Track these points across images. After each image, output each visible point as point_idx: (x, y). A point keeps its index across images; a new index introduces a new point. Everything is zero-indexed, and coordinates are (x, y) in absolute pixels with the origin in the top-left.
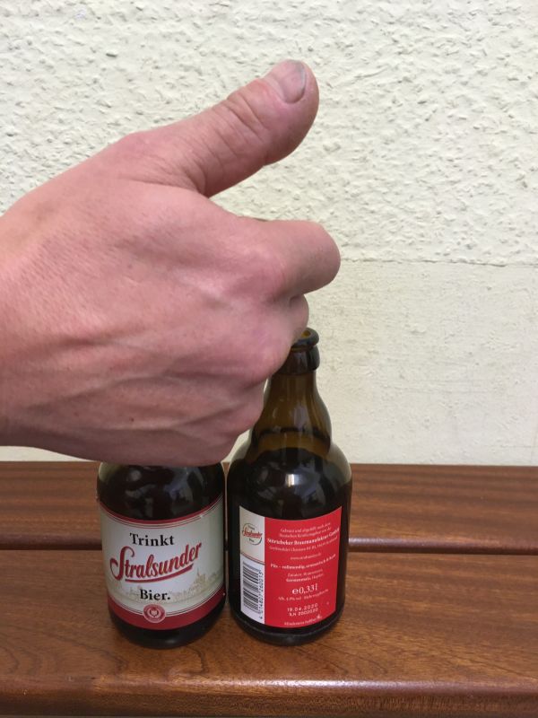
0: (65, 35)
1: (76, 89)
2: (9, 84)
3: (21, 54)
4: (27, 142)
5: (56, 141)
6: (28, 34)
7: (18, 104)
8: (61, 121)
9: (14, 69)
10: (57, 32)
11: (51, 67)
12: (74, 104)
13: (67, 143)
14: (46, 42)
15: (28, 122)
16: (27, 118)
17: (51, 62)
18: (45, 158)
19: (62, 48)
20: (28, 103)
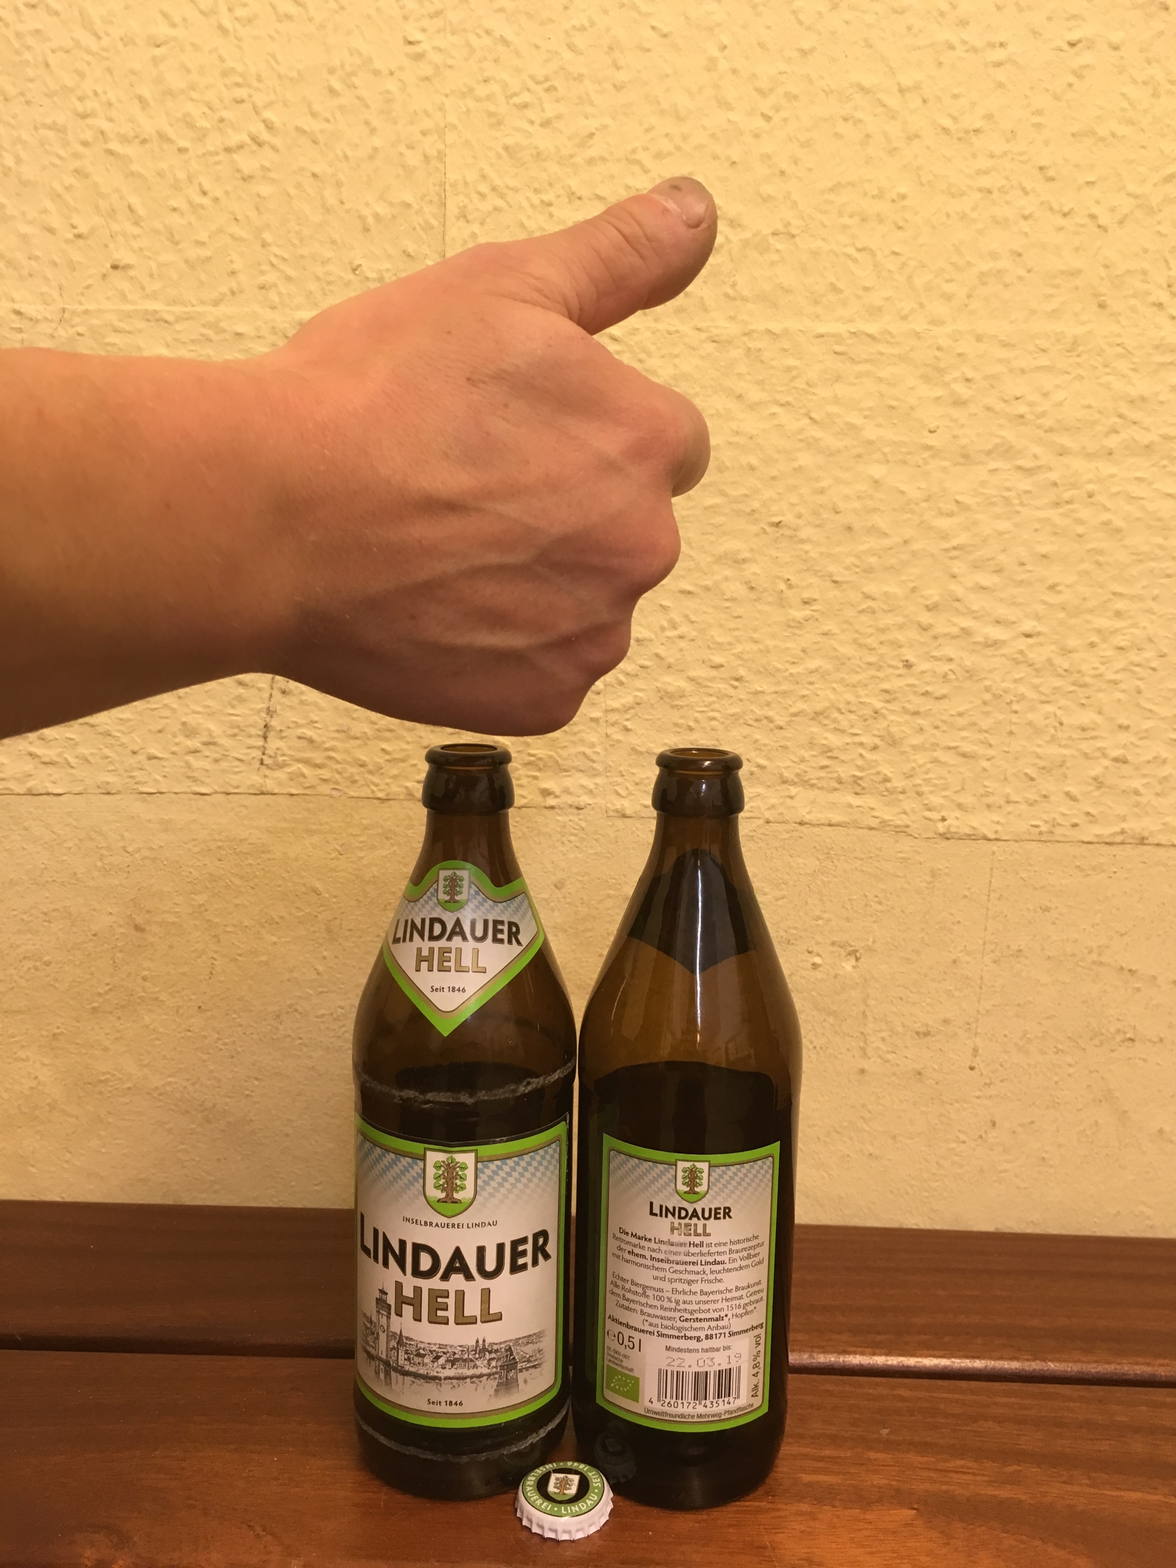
0: (1151, 483)
1: (1153, 564)
2: (1044, 556)
3: (1073, 511)
4: (1053, 647)
5: (1105, 646)
6: (1090, 481)
7: (1052, 588)
8: (1118, 614)
9: (1055, 534)
10: (1136, 479)
11: (1118, 531)
12: (1143, 588)
13: (1121, 648)
14: (1118, 493)
15: (1062, 615)
16: (1064, 609)
17: (1120, 524)
18: (1079, 672)
19: (1141, 501)
20: (1067, 586)
